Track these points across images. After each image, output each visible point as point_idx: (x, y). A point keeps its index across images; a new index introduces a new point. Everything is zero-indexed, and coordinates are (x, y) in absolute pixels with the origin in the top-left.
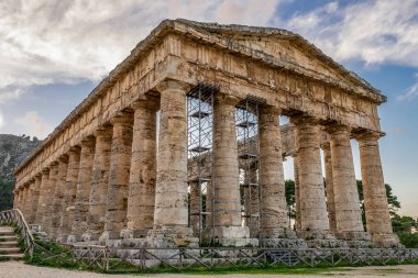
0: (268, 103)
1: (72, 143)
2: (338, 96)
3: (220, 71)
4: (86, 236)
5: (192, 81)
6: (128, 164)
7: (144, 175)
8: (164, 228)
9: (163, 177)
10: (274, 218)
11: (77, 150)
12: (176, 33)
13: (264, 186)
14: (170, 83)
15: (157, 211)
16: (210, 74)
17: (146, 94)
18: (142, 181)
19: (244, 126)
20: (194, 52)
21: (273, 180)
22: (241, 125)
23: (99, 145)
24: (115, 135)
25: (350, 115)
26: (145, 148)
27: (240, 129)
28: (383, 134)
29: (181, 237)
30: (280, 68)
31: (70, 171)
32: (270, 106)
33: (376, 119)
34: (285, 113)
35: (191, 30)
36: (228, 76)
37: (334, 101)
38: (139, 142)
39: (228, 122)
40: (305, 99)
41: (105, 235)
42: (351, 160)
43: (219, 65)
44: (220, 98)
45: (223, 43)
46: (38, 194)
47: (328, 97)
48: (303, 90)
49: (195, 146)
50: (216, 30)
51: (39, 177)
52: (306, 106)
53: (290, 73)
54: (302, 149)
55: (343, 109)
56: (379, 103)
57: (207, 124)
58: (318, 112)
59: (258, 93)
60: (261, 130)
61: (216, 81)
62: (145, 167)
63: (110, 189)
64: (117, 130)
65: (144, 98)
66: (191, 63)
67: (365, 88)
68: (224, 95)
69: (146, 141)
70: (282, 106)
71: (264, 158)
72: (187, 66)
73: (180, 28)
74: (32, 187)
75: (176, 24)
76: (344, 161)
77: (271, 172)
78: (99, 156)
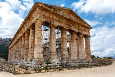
0: (64, 27)
1: (18, 39)
2: (81, 27)
3: (51, 18)
4: (21, 60)
5: (44, 20)
6: (29, 43)
7: (32, 46)
8: (36, 59)
9: (36, 46)
10: (65, 56)
11: (18, 40)
12: (39, 6)
13: (62, 49)
14: (38, 21)
15: (35, 55)
16: (49, 19)
17: (32, 25)
18: (32, 47)
19: (58, 33)
20: (44, 12)
21: (65, 47)
22: (57, 33)
23: (23, 39)
24: (26, 36)
25: (83, 31)
26: (32, 39)
27: (57, 34)
28: (91, 36)
29: (41, 62)
30: (67, 18)
31: (18, 45)
32: (64, 28)
33: (89, 33)
34: (68, 30)
35: (43, 6)
36: (54, 20)
37: (80, 28)
38: (31, 37)
39: (54, 32)
40: (73, 27)
41: (24, 60)
42: (83, 42)
43: (51, 16)
44: (51, 25)
45: (52, 10)
46: (12, 50)
47: (79, 27)
48: (73, 25)
49: (45, 38)
50: (50, 7)
51: (12, 46)
52: (73, 29)
53: (70, 20)
54: (72, 39)
55: (82, 30)
56: (90, 29)
57: (48, 32)
58: (76, 30)
59: (61, 25)
60: (62, 35)
61: (50, 21)
62: (33, 44)
63: (25, 49)
64: (26, 35)
65: (32, 26)
66: (43, 16)
67: (87, 25)
68: (52, 25)
69: (33, 37)
70: (67, 28)
71: (62, 41)
72: (42, 16)
73: (40, 5)
74: (11, 49)
75: (39, 4)
76: (82, 43)
77: (64, 45)
78: (23, 41)
